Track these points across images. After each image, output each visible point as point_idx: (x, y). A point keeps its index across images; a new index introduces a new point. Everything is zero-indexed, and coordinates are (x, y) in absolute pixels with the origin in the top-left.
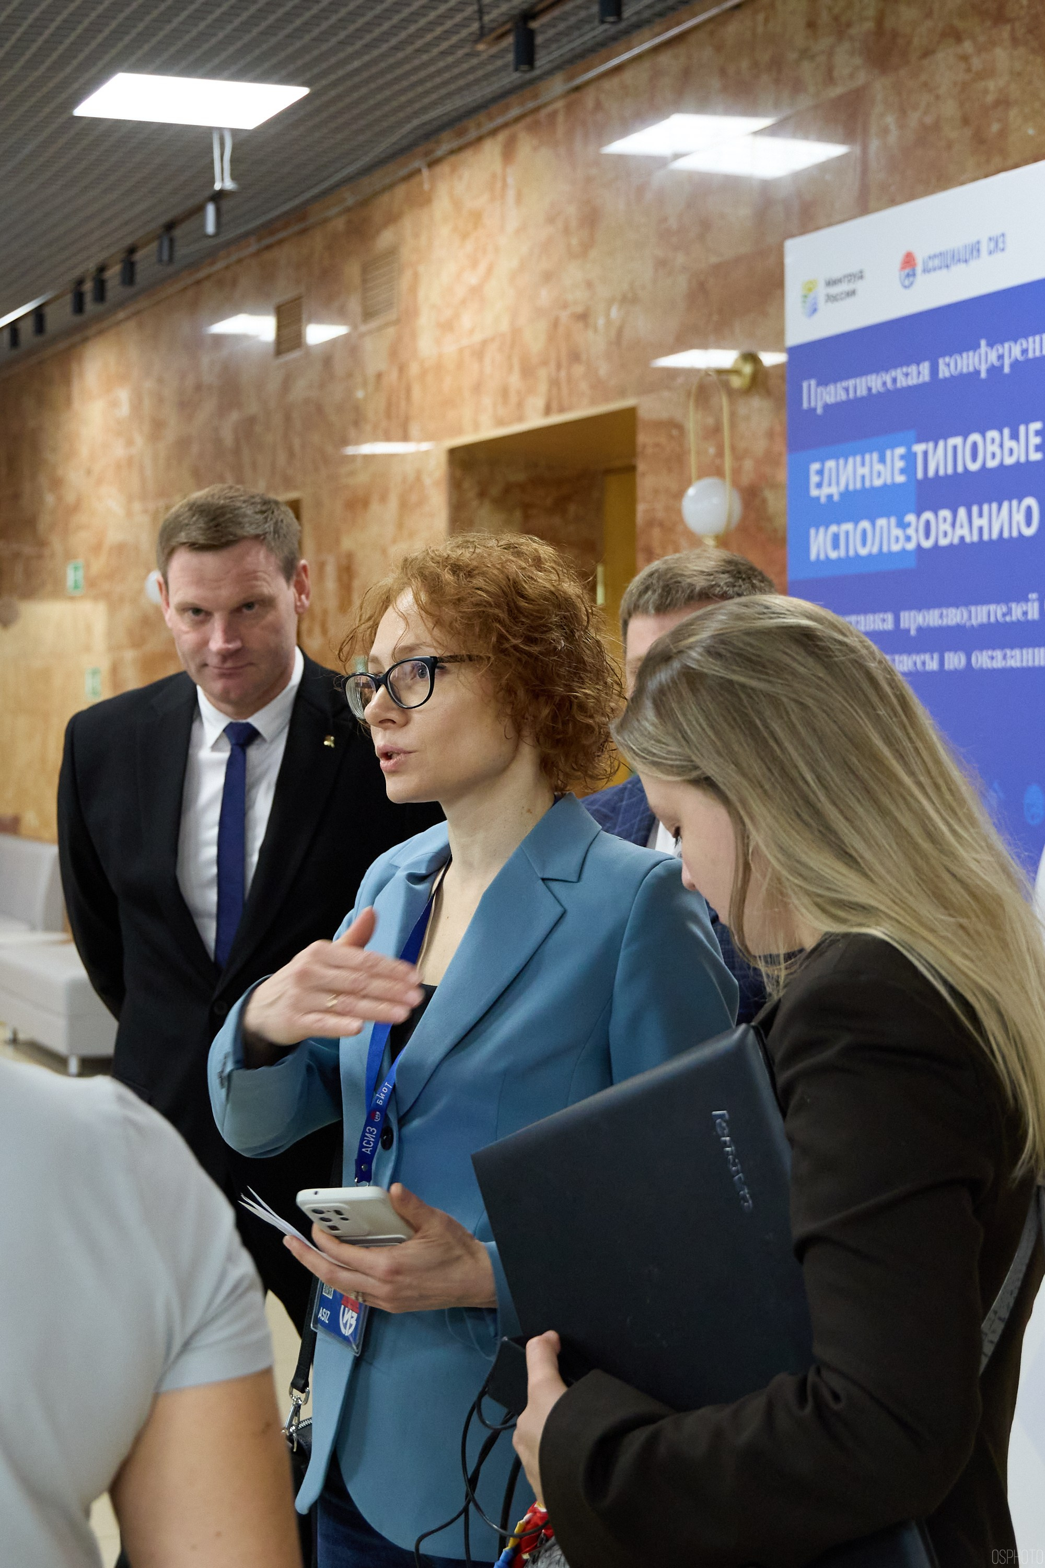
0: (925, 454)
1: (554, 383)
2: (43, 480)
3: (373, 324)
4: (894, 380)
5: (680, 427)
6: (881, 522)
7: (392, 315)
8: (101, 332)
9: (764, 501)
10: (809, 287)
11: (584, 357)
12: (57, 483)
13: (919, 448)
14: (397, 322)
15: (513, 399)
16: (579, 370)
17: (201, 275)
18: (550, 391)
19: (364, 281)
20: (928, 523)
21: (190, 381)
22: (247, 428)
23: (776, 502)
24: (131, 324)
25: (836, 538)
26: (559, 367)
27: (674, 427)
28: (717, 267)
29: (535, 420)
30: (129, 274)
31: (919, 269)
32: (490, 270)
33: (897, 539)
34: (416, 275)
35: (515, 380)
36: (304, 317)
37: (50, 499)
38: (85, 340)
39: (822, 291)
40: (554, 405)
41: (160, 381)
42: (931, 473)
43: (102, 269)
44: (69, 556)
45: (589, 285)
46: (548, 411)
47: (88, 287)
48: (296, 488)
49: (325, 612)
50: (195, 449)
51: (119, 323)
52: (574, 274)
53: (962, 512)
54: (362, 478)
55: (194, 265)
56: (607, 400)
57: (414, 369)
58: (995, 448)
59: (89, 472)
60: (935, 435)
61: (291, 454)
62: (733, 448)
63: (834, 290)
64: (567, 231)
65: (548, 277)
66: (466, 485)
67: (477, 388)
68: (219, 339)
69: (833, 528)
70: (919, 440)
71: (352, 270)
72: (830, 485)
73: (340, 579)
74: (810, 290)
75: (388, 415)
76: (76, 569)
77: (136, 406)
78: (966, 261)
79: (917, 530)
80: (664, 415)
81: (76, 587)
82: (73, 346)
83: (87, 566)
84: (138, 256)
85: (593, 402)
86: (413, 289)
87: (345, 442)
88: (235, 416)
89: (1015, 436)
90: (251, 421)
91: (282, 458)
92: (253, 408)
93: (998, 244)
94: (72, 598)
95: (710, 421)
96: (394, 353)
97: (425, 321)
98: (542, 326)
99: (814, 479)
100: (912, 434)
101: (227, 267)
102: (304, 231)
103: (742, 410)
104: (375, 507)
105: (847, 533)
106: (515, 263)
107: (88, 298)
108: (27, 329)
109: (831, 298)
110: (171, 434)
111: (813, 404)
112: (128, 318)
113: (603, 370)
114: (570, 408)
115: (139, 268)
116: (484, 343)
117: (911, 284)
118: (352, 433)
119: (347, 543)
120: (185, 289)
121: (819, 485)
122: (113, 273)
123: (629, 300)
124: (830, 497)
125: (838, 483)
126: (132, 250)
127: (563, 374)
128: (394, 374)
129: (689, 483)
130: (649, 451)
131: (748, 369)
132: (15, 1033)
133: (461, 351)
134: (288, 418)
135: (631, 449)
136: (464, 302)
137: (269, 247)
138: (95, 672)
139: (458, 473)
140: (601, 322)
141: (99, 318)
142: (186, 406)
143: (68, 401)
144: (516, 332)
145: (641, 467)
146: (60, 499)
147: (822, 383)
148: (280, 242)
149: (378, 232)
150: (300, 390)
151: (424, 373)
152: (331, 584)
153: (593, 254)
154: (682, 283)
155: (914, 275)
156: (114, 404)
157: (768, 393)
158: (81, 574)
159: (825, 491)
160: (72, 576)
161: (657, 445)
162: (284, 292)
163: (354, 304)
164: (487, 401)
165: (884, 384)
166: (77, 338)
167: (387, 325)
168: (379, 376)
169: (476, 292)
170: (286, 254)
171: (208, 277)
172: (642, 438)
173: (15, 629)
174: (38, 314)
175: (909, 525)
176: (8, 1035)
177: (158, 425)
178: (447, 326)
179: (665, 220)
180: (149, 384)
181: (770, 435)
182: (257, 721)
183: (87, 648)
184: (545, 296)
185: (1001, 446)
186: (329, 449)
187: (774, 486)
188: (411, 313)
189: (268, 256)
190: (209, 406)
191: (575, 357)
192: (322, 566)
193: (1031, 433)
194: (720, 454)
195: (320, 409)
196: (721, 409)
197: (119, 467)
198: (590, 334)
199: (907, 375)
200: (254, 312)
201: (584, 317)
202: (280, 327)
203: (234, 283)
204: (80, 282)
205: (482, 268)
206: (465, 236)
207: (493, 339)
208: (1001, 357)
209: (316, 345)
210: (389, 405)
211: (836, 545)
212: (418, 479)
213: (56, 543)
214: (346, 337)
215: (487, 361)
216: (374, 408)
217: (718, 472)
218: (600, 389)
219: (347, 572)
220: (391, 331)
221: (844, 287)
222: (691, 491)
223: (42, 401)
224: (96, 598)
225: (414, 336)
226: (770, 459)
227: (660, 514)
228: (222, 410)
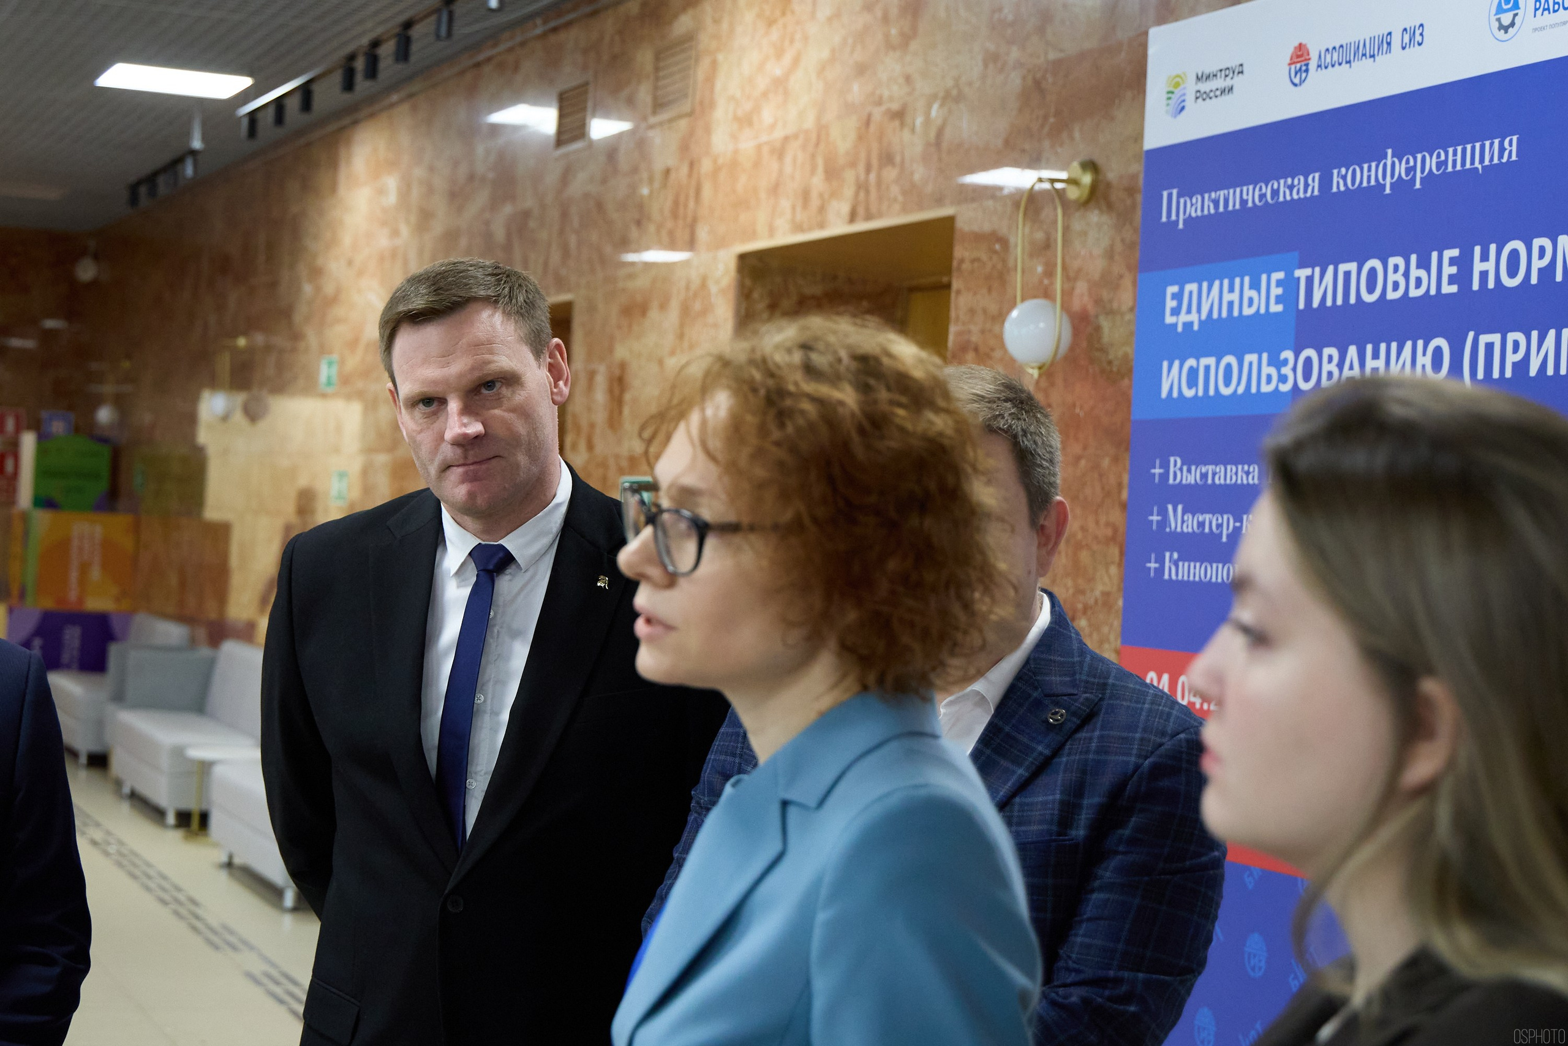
0: (1310, 280)
1: (862, 187)
2: (302, 270)
3: (664, 116)
4: (1275, 193)
5: (1004, 242)
6: (1251, 358)
7: (686, 107)
8: (372, 116)
9: (1098, 329)
10: (1176, 82)
11: (898, 159)
12: (316, 273)
13: (1302, 273)
14: (690, 114)
15: (815, 202)
16: (890, 174)
17: (481, 57)
18: (857, 194)
19: (657, 69)
20: (1308, 361)
21: (462, 171)
22: (520, 224)
23: (1112, 331)
24: (405, 107)
25: (1193, 373)
26: (868, 170)
27: (997, 241)
28: (1057, 64)
29: (838, 227)
30: (403, 53)
31: (1313, 65)
32: (796, 61)
33: (1269, 379)
34: (714, 64)
35: (818, 182)
36: (590, 104)
37: (308, 289)
38: (356, 123)
39: (1191, 87)
40: (861, 211)
41: (431, 169)
42: (1316, 304)
43: (376, 44)
44: (324, 350)
45: (908, 79)
46: (853, 217)
47: (360, 64)
48: (569, 291)
49: (592, 426)
50: (463, 242)
51: (392, 106)
52: (891, 66)
53: (1352, 351)
54: (642, 282)
55: (475, 47)
56: (921, 208)
57: (706, 165)
58: (1399, 277)
59: (350, 263)
60: (1323, 259)
61: (566, 253)
62: (1065, 268)
63: (1205, 87)
64: (886, 19)
65: (861, 70)
66: (756, 295)
67: (775, 190)
68: (495, 128)
69: (1191, 362)
70: (1302, 266)
71: (645, 57)
72: (1189, 311)
73: (611, 391)
74: (1177, 85)
75: (675, 215)
76: (330, 364)
77: (404, 193)
78: (1373, 56)
79: (1294, 369)
80: (987, 227)
81: (329, 383)
82: (343, 129)
83: (342, 362)
84: (416, 32)
85: (905, 210)
86: (710, 79)
87: (625, 244)
88: (508, 209)
89: (1424, 264)
90: (526, 214)
91: (555, 257)
92: (529, 202)
93: (1414, 36)
94: (324, 396)
95: (1039, 236)
96: (685, 147)
97: (721, 114)
98: (853, 123)
99: (1171, 304)
100: (1295, 255)
101: (511, 50)
102: (594, 14)
103: (1077, 225)
104: (654, 314)
105: (1207, 368)
106: (825, 54)
107: (359, 77)
108: (293, 105)
109: (1200, 96)
110: (438, 227)
111: (1174, 217)
112: (401, 101)
113: (919, 173)
114: (880, 215)
115: (415, 47)
116: (786, 139)
117: (1302, 82)
118: (634, 233)
119: (621, 352)
120: (462, 73)
121: (1176, 312)
122: (387, 50)
123: (952, 97)
124: (1188, 325)
125: (1199, 311)
126: (408, 25)
127: (873, 177)
128: (685, 170)
129: (1013, 305)
130: (966, 266)
131: (1087, 179)
132: (231, 857)
133: (759, 148)
134: (565, 215)
135: (946, 266)
136: (765, 95)
137: (555, 30)
138: (342, 475)
139: (748, 282)
140: (919, 121)
141: (371, 100)
142: (457, 196)
143: (334, 188)
144: (822, 130)
145: (956, 284)
146: (318, 289)
147: (1187, 192)
148: (568, 25)
149: (676, 16)
150: (579, 185)
151: (717, 170)
152: (600, 396)
153: (914, 45)
154: (1015, 81)
155: (1307, 71)
156: (381, 192)
157: (1110, 206)
158: (334, 370)
159: (1183, 318)
160: (326, 371)
161: (977, 260)
162: (569, 76)
163: (644, 94)
164: (785, 204)
165: (1262, 196)
166: (346, 121)
167: (680, 117)
168: (667, 172)
169: (780, 84)
170: (572, 37)
171: (489, 60)
172: (959, 252)
173: (262, 425)
174: (305, 92)
175: (1285, 362)
176: (224, 859)
177: (425, 217)
178: (745, 121)
179: (1000, 10)
180: (419, 172)
181: (1110, 254)
182: (510, 543)
183: (337, 450)
184: (857, 91)
185: (1406, 275)
186: (608, 249)
187: (1111, 313)
188: (707, 105)
189: (553, 39)
190: (482, 198)
191: (887, 159)
192: (591, 375)
193: (1446, 261)
194: (1049, 273)
195: (600, 206)
196: (1055, 222)
197: (382, 259)
198: (906, 134)
199: (1291, 188)
200: (535, 102)
201: (899, 115)
202: (561, 116)
203: (516, 68)
204: (352, 57)
205: (788, 58)
206: (771, 23)
207: (796, 136)
208: (1410, 170)
209: (599, 140)
210: (676, 203)
211: (1192, 382)
212: (704, 285)
213: (312, 338)
214: (632, 133)
215: (788, 159)
216: (660, 207)
217: (1047, 294)
218: (913, 195)
219: (619, 383)
220: (683, 123)
221: (1219, 83)
222: (1015, 313)
223: (307, 186)
224: (349, 397)
225: (708, 130)
226: (1109, 282)
227: (974, 338)
228: (494, 205)
